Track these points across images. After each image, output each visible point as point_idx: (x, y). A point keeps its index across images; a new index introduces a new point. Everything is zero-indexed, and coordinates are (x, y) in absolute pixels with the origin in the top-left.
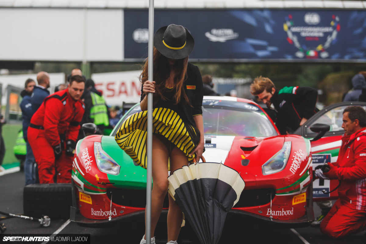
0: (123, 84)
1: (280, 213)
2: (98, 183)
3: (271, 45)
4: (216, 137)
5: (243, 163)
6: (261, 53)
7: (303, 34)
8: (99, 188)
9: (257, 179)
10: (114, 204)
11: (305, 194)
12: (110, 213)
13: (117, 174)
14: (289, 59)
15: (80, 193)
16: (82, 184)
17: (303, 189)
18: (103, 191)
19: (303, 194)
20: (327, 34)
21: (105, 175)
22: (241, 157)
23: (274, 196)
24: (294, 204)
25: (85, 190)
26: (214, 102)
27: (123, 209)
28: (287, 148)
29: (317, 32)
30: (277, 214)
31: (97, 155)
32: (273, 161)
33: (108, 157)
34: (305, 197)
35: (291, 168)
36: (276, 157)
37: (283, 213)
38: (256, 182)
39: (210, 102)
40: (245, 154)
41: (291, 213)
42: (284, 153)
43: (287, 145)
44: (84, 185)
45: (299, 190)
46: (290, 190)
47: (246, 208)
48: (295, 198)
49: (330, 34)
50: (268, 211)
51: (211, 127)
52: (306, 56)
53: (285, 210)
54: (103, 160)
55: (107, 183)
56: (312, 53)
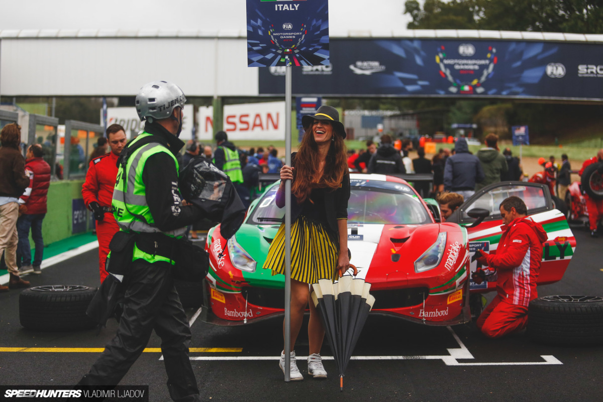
0: (258, 116)
1: (433, 314)
2: (232, 281)
3: (421, 79)
4: (362, 226)
5: (393, 258)
6: (410, 88)
7: (457, 67)
8: (233, 286)
9: (409, 278)
10: (250, 305)
11: (461, 291)
12: (246, 314)
13: (253, 271)
14: (442, 94)
15: (212, 290)
16: (214, 281)
17: (459, 286)
18: (238, 290)
19: (458, 292)
20: (483, 67)
21: (239, 271)
22: (391, 251)
23: (427, 296)
24: (449, 303)
25: (217, 287)
26: (361, 183)
27: (260, 310)
28: (442, 240)
29: (472, 65)
30: (431, 315)
31: (231, 248)
32: (427, 256)
33: (242, 251)
34: (461, 294)
35: (446, 264)
36: (429, 252)
37: (437, 314)
38: (407, 281)
39: (356, 182)
40: (395, 246)
41: (445, 313)
42: (438, 246)
43: (442, 237)
44: (217, 282)
45: (455, 288)
46: (445, 289)
47: (397, 309)
48: (450, 297)
49: (487, 67)
50: (421, 313)
51: (357, 212)
52: (460, 91)
53: (439, 311)
54: (237, 254)
55: (242, 282)
56: (466, 88)
